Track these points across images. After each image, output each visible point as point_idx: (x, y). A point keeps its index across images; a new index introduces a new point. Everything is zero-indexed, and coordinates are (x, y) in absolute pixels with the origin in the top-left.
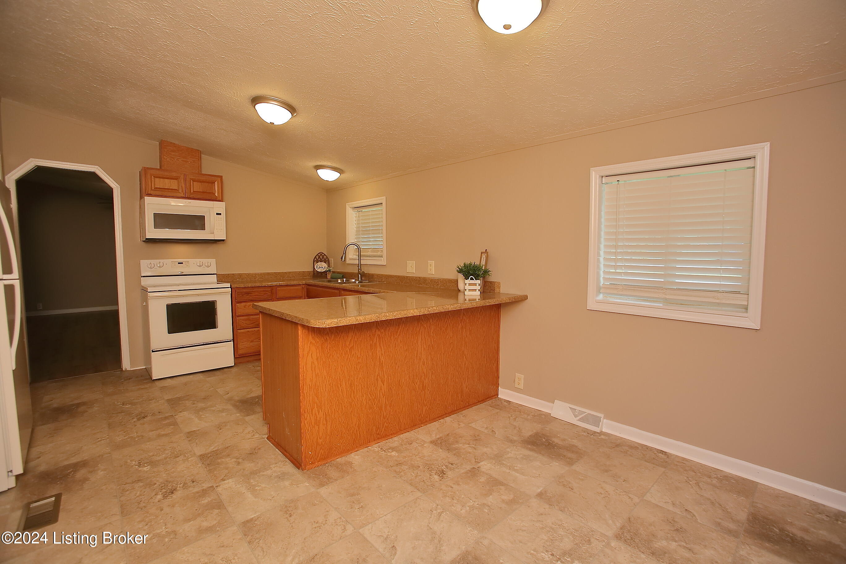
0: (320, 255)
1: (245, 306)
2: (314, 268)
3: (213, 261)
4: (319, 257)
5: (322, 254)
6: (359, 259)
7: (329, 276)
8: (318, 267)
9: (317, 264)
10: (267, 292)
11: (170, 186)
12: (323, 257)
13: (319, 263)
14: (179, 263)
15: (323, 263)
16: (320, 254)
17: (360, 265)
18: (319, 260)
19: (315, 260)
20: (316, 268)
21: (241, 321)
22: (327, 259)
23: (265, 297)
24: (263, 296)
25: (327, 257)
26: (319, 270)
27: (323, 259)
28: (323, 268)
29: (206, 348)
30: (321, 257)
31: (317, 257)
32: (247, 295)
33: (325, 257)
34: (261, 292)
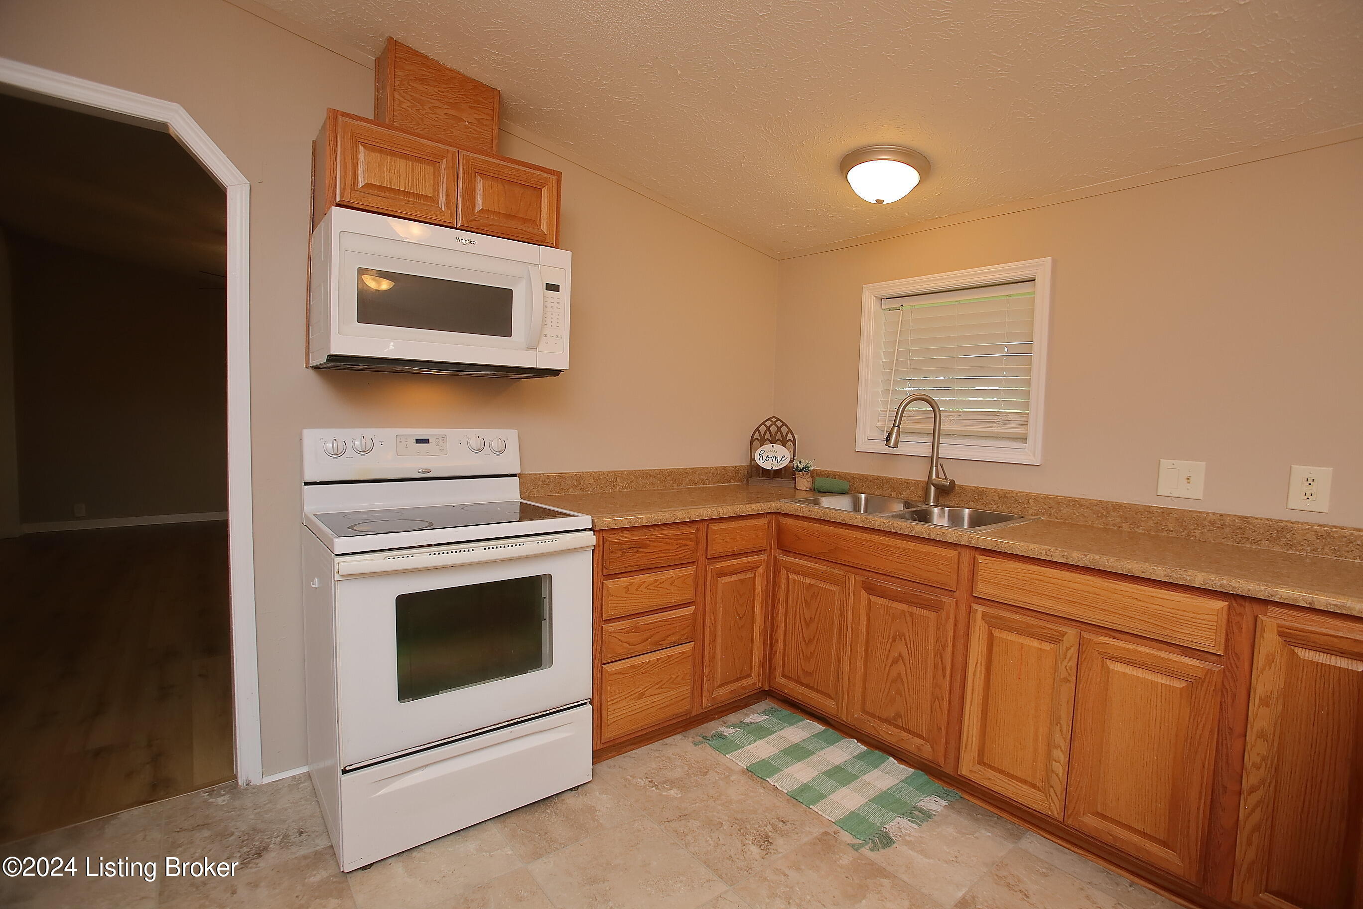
0: (771, 425)
2: (751, 459)
3: (511, 436)
4: (768, 428)
5: (776, 421)
6: (933, 443)
7: (804, 483)
8: (765, 456)
9: (760, 448)
10: (687, 539)
11: (412, 183)
12: (779, 429)
13: (768, 447)
14: (419, 441)
15: (778, 447)
16: (771, 421)
17: (933, 460)
18: (768, 436)
19: (757, 436)
20: (759, 459)
21: (615, 637)
22: (790, 436)
23: (680, 556)
24: (676, 553)
25: (790, 431)
26: (767, 466)
27: (779, 436)
28: (776, 459)
29: (512, 738)
30: (773, 429)
31: (763, 429)
32: (635, 550)
33: (784, 430)
34: (672, 541)
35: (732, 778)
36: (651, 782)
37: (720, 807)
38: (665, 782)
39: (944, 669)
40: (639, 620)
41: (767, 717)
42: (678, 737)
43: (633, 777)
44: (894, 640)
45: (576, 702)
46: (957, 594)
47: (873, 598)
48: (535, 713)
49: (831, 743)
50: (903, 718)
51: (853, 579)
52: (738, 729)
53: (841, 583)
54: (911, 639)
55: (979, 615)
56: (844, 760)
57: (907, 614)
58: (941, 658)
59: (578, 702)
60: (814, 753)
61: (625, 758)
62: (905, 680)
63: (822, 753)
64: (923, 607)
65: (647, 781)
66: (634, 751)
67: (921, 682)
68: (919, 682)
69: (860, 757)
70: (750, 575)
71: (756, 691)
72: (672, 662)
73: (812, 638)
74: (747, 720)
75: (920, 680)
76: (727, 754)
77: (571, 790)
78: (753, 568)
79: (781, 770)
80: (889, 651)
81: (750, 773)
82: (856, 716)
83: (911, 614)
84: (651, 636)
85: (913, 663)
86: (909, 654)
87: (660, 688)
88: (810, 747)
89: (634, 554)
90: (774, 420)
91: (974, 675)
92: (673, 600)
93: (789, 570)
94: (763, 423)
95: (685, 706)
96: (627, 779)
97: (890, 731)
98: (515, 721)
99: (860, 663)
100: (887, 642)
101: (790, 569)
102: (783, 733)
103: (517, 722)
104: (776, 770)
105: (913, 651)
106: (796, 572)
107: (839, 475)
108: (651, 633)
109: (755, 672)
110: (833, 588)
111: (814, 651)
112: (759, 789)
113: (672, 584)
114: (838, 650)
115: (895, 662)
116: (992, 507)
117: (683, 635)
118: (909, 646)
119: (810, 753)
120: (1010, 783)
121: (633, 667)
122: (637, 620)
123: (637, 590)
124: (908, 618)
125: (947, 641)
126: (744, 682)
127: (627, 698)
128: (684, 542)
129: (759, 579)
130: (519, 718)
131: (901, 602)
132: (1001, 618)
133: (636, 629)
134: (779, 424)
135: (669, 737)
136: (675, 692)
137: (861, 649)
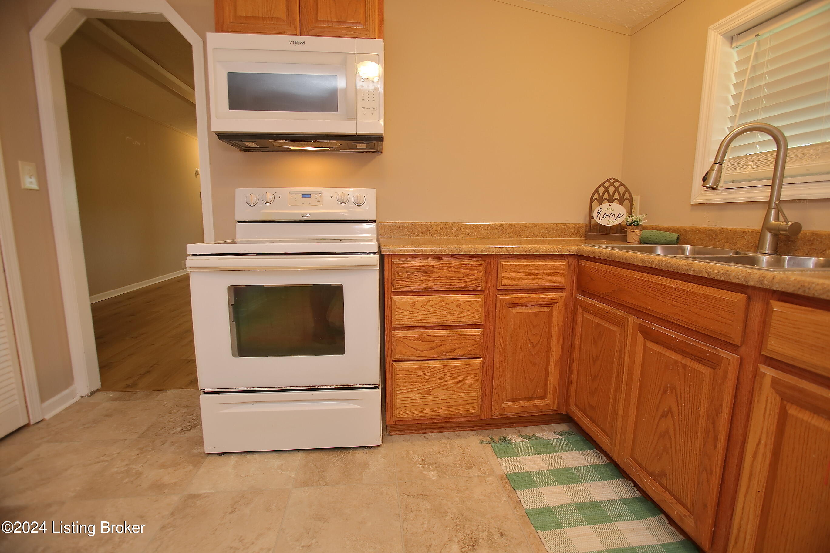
0: (609, 186)
1: (413, 305)
2: (591, 218)
4: (607, 190)
5: (614, 182)
7: (633, 236)
8: (602, 213)
9: (599, 207)
10: (474, 270)
11: (267, 10)
12: (617, 189)
13: (606, 205)
14: (303, 196)
15: (615, 205)
16: (610, 182)
18: (606, 196)
19: (596, 196)
20: (597, 216)
21: (402, 342)
22: (627, 195)
23: (466, 284)
24: (463, 281)
25: (627, 190)
26: (604, 222)
27: (616, 196)
28: (613, 216)
29: (314, 399)
30: (611, 190)
31: (601, 190)
32: (420, 274)
33: (622, 189)
34: (458, 270)
35: (487, 479)
36: (423, 460)
37: (457, 500)
38: (433, 464)
39: (716, 438)
40: (426, 332)
41: (560, 437)
42: (473, 432)
43: (414, 452)
44: (665, 392)
45: (365, 385)
46: (743, 349)
47: (650, 344)
48: (331, 385)
49: (604, 478)
50: (668, 477)
51: (632, 320)
52: (525, 440)
53: (621, 324)
54: (683, 394)
55: (767, 382)
56: (607, 499)
57: (680, 365)
58: (714, 423)
59: (367, 385)
60: (581, 481)
61: (421, 437)
62: (673, 438)
63: (587, 484)
64: (698, 360)
65: (421, 459)
66: (430, 434)
67: (689, 446)
68: (687, 445)
69: (625, 501)
70: (547, 309)
71: (552, 413)
72: (458, 371)
73: (597, 375)
74: (539, 435)
75: (689, 443)
76: (499, 457)
77: (365, 447)
78: (551, 304)
79: (536, 487)
80: (660, 403)
81: (507, 480)
82: (626, 459)
83: (684, 366)
84: (437, 347)
85: (683, 422)
86: (679, 410)
87: (447, 389)
88: (580, 475)
89: (420, 277)
90: (612, 181)
91: (755, 457)
92: (460, 320)
93: (585, 310)
94: (602, 185)
95: (473, 409)
96: (408, 452)
97: (654, 486)
98: (316, 387)
99: (633, 408)
100: (658, 392)
101: (587, 309)
102: (563, 455)
103: (317, 388)
104: (533, 485)
105: (683, 407)
106: (589, 312)
107: (672, 229)
108: (438, 344)
109: (550, 395)
110: (615, 329)
111: (597, 387)
112: (503, 496)
113: (458, 306)
114: (616, 391)
115: (664, 415)
117: (470, 351)
118: (679, 401)
119: (577, 480)
121: (420, 368)
122: (424, 332)
123: (422, 307)
124: (681, 370)
125: (721, 405)
126: (537, 402)
127: (415, 391)
128: (470, 272)
129: (555, 313)
130: (319, 386)
131: (675, 351)
133: (422, 339)
134: (617, 184)
135: (465, 431)
136: (461, 396)
137: (635, 393)
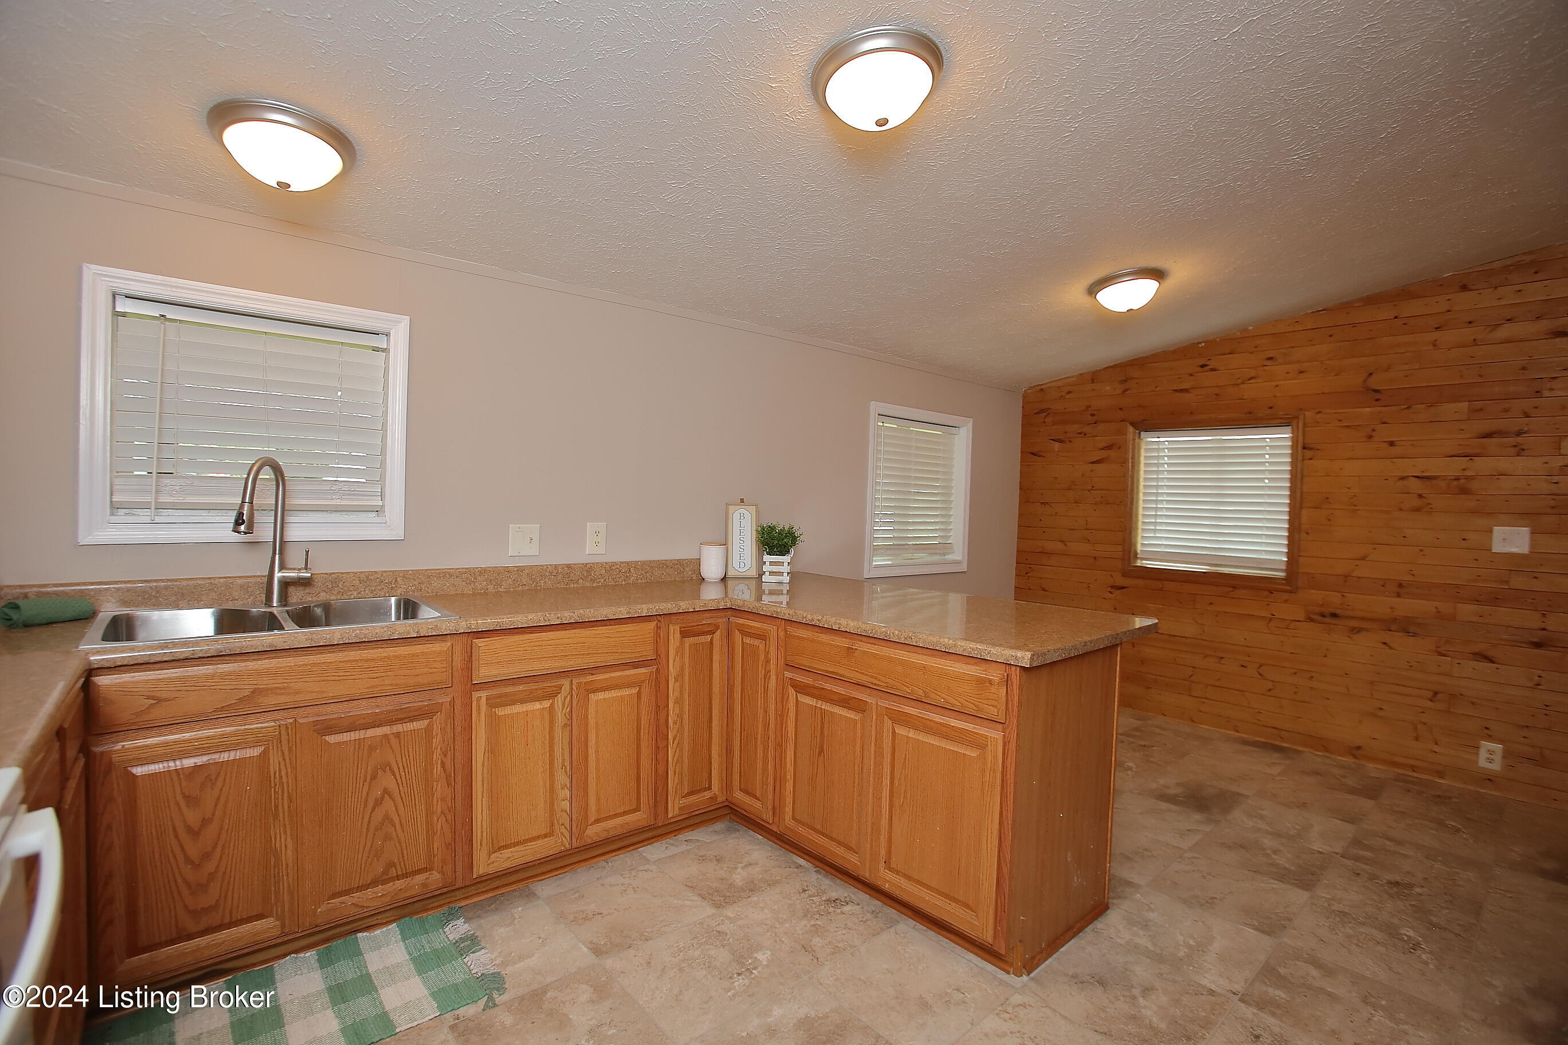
44: (373, 778)
50: (398, 864)
54: (400, 764)
55: (482, 702)
58: (444, 765)
62: (395, 817)
64: (414, 719)
80: (367, 795)
83: (397, 734)
85: (406, 791)
86: (398, 783)
91: (483, 765)
97: (379, 893)
105: (404, 779)
115: (378, 803)
116: (351, 594)
118: (397, 774)
120: (527, 848)
124: (394, 740)
132: (506, 695)
